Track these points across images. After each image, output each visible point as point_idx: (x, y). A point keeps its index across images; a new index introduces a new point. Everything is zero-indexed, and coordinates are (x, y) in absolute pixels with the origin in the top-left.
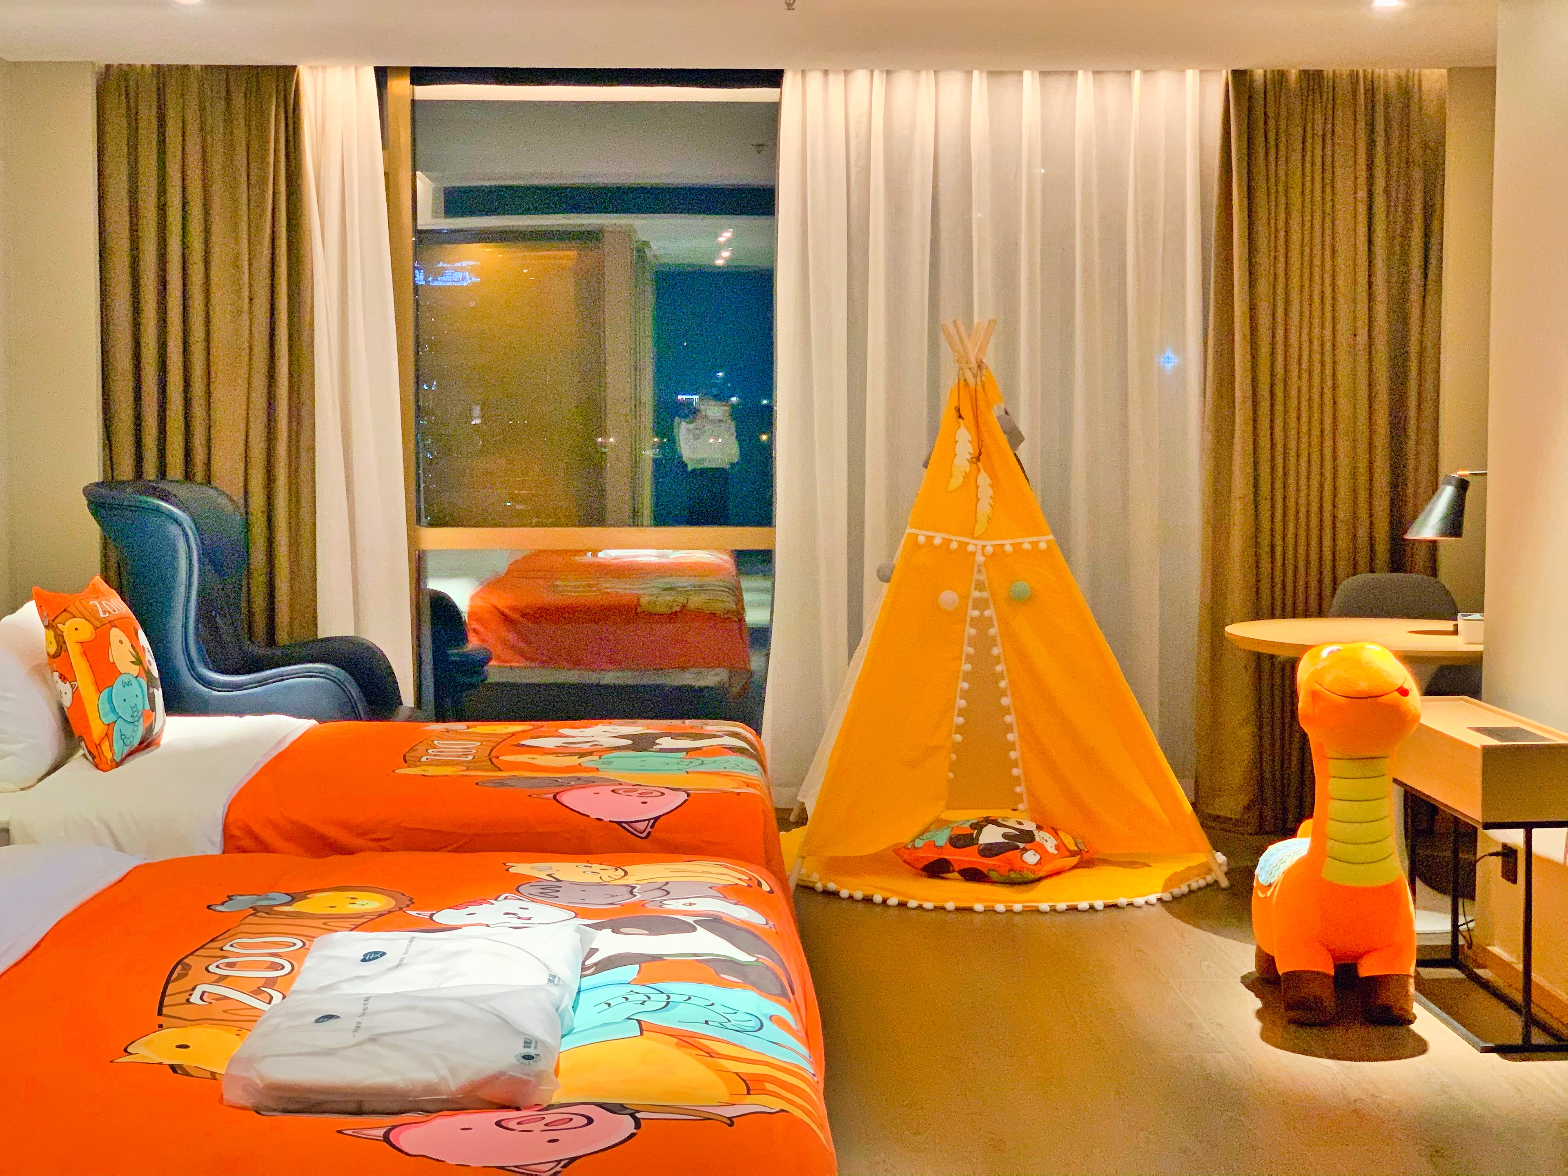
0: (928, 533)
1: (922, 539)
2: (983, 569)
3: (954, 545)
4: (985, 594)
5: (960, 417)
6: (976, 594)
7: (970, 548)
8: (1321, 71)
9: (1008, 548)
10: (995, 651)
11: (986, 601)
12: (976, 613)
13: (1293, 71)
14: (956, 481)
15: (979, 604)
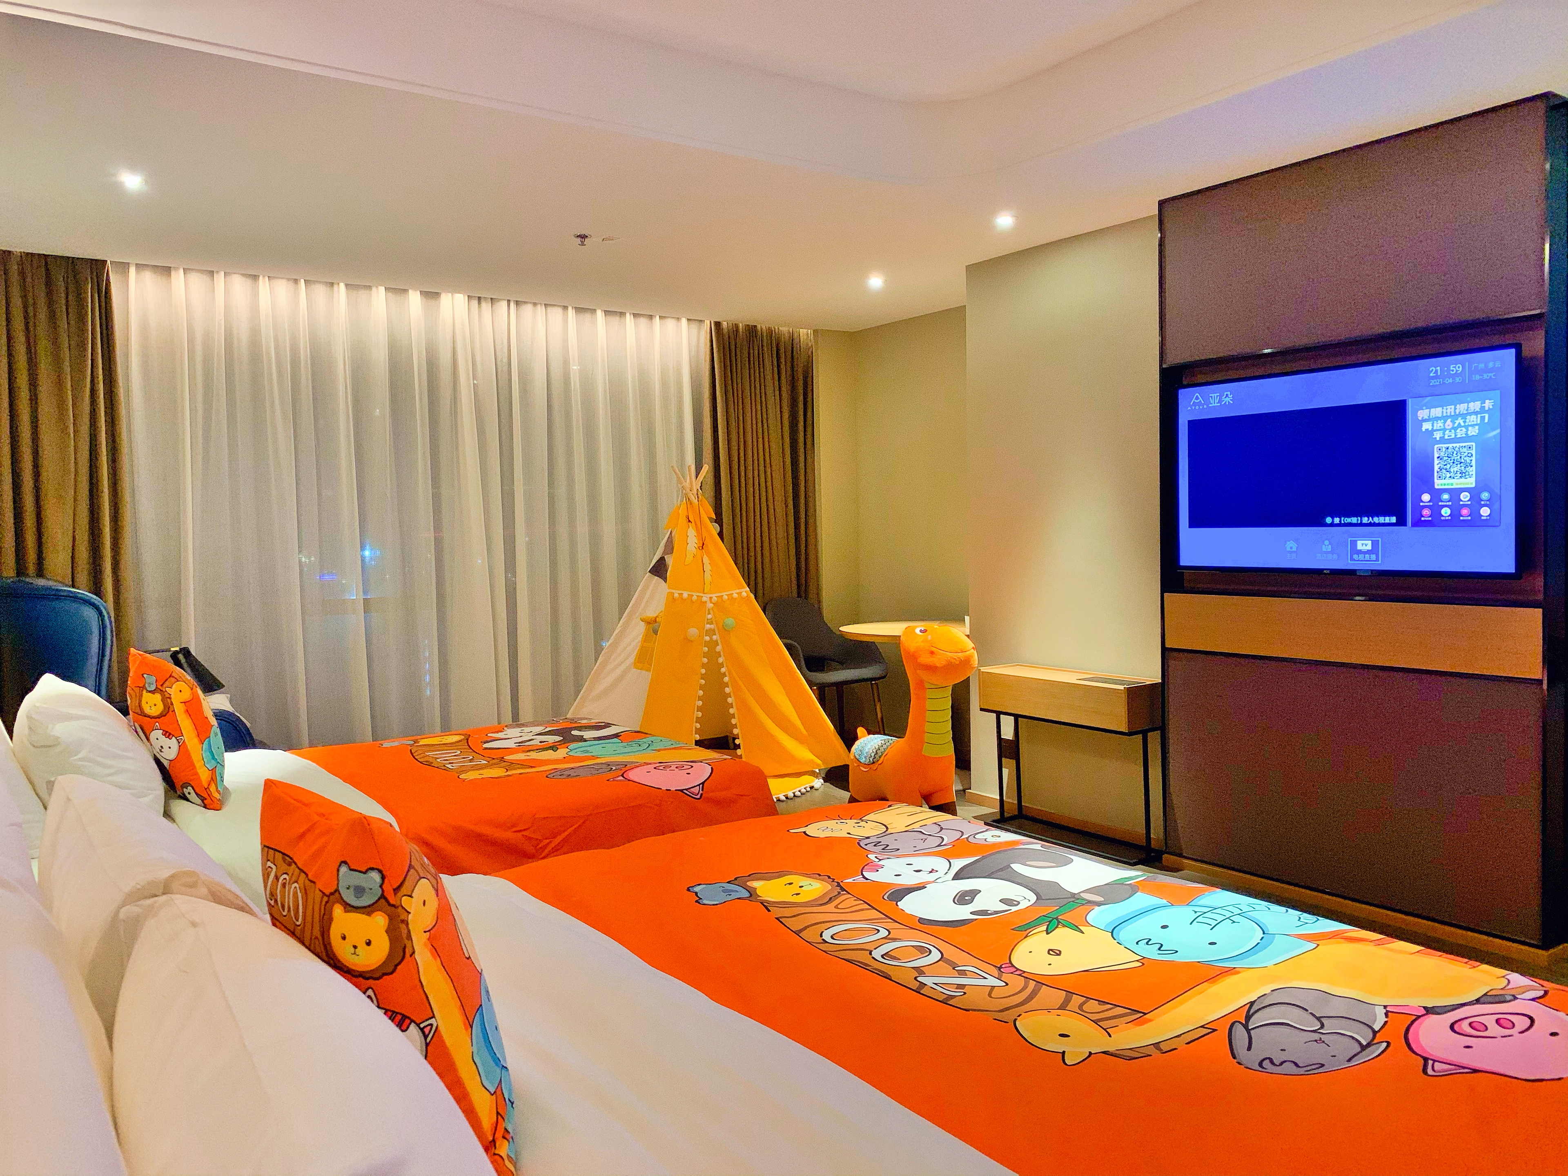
0: (680, 592)
1: (676, 595)
2: (711, 612)
3: (695, 598)
4: (712, 626)
5: (689, 521)
6: (708, 626)
7: (704, 599)
8: (755, 326)
9: (726, 597)
10: (721, 660)
11: (714, 630)
12: (707, 638)
13: (741, 325)
14: (689, 559)
15: (710, 632)
